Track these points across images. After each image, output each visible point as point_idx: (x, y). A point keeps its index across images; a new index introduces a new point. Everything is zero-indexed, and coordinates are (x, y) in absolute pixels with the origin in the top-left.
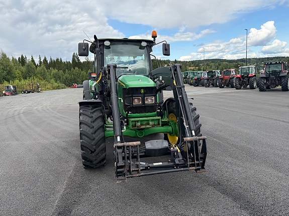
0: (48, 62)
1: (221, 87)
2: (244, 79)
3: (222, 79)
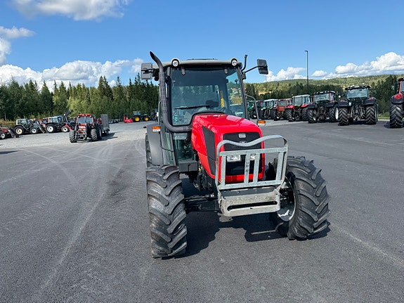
0: (67, 89)
1: (276, 120)
2: (297, 109)
3: (277, 110)
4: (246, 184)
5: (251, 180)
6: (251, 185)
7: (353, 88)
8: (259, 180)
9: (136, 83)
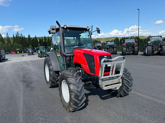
4: (110, 76)
5: (112, 74)
6: (112, 76)
7: (109, 41)
8: (115, 74)
9: (16, 36)
